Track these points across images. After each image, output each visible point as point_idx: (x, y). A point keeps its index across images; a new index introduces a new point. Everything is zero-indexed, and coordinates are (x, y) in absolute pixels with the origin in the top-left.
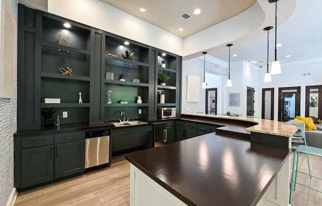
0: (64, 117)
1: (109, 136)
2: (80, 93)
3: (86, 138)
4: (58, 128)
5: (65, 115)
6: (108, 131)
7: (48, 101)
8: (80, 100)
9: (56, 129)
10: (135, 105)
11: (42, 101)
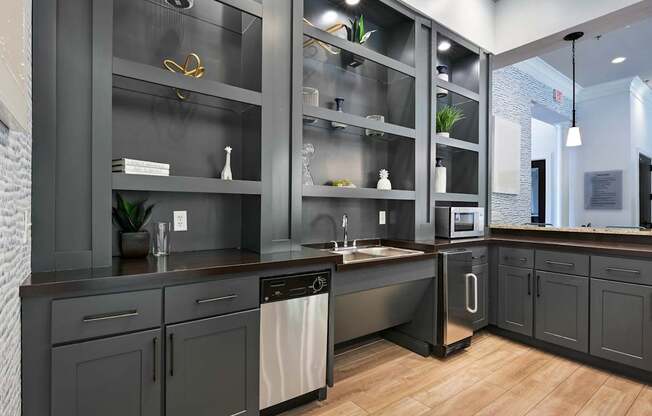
0: (177, 228)
1: (326, 296)
2: (229, 149)
3: (262, 301)
4: (162, 268)
5: (180, 221)
6: (323, 276)
7: (132, 167)
8: (227, 174)
9: (155, 269)
10: (371, 194)
11: (118, 167)
